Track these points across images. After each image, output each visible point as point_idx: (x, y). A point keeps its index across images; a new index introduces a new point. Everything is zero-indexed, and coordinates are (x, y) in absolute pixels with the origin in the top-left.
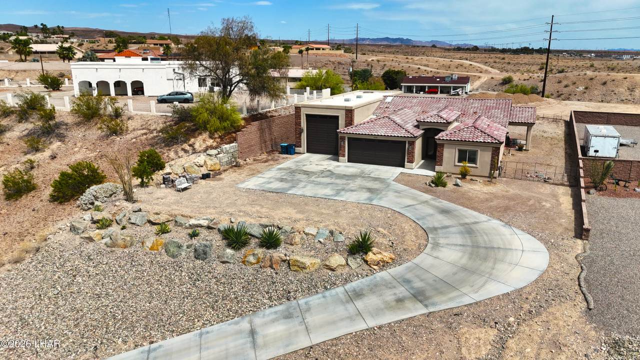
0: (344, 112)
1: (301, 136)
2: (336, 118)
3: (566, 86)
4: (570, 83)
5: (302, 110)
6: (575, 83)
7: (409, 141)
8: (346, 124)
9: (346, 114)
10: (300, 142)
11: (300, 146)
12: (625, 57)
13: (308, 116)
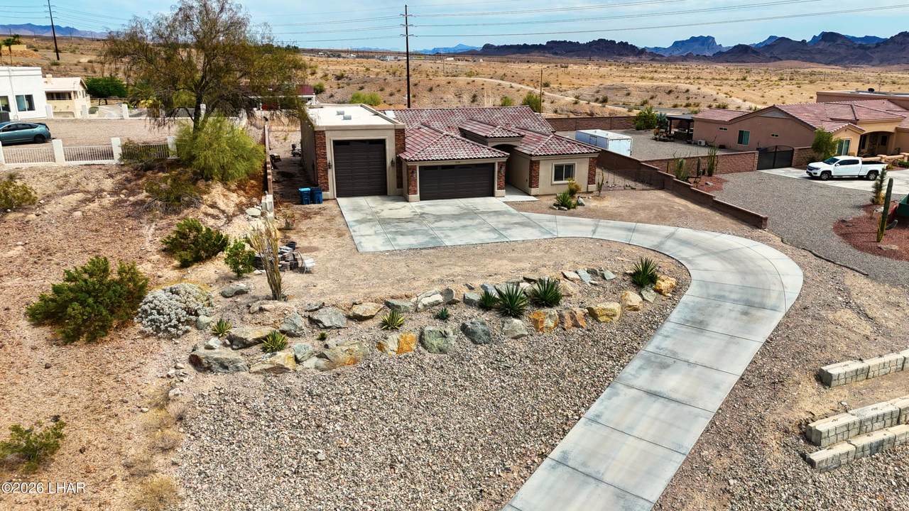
0: (392, 133)
1: (327, 174)
2: (382, 142)
3: (391, 95)
4: (394, 91)
5: (328, 134)
6: (399, 91)
7: (499, 163)
8: (396, 149)
9: (396, 136)
10: (327, 183)
11: (327, 189)
12: (389, 58)
13: (336, 143)
